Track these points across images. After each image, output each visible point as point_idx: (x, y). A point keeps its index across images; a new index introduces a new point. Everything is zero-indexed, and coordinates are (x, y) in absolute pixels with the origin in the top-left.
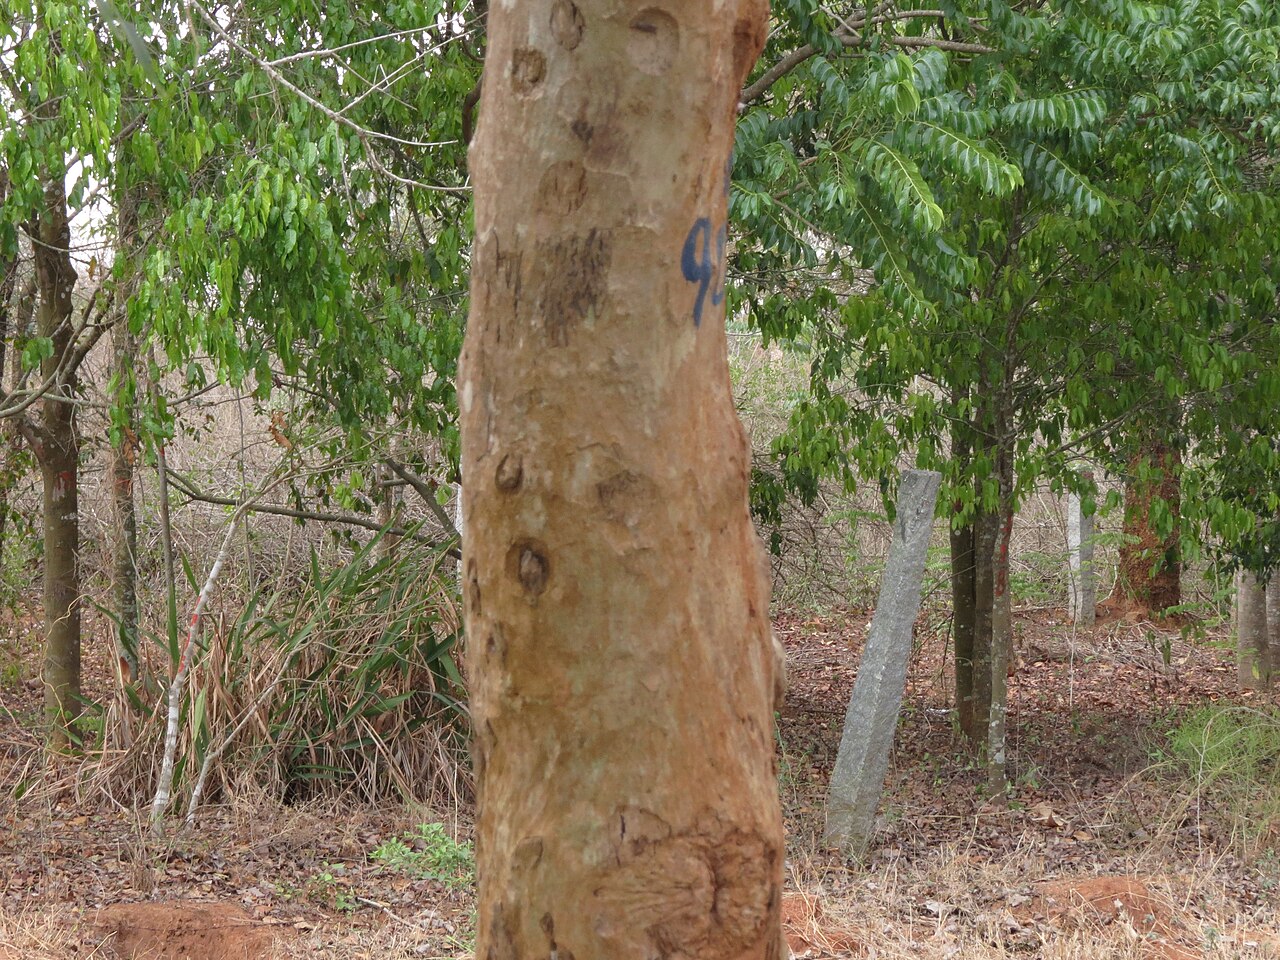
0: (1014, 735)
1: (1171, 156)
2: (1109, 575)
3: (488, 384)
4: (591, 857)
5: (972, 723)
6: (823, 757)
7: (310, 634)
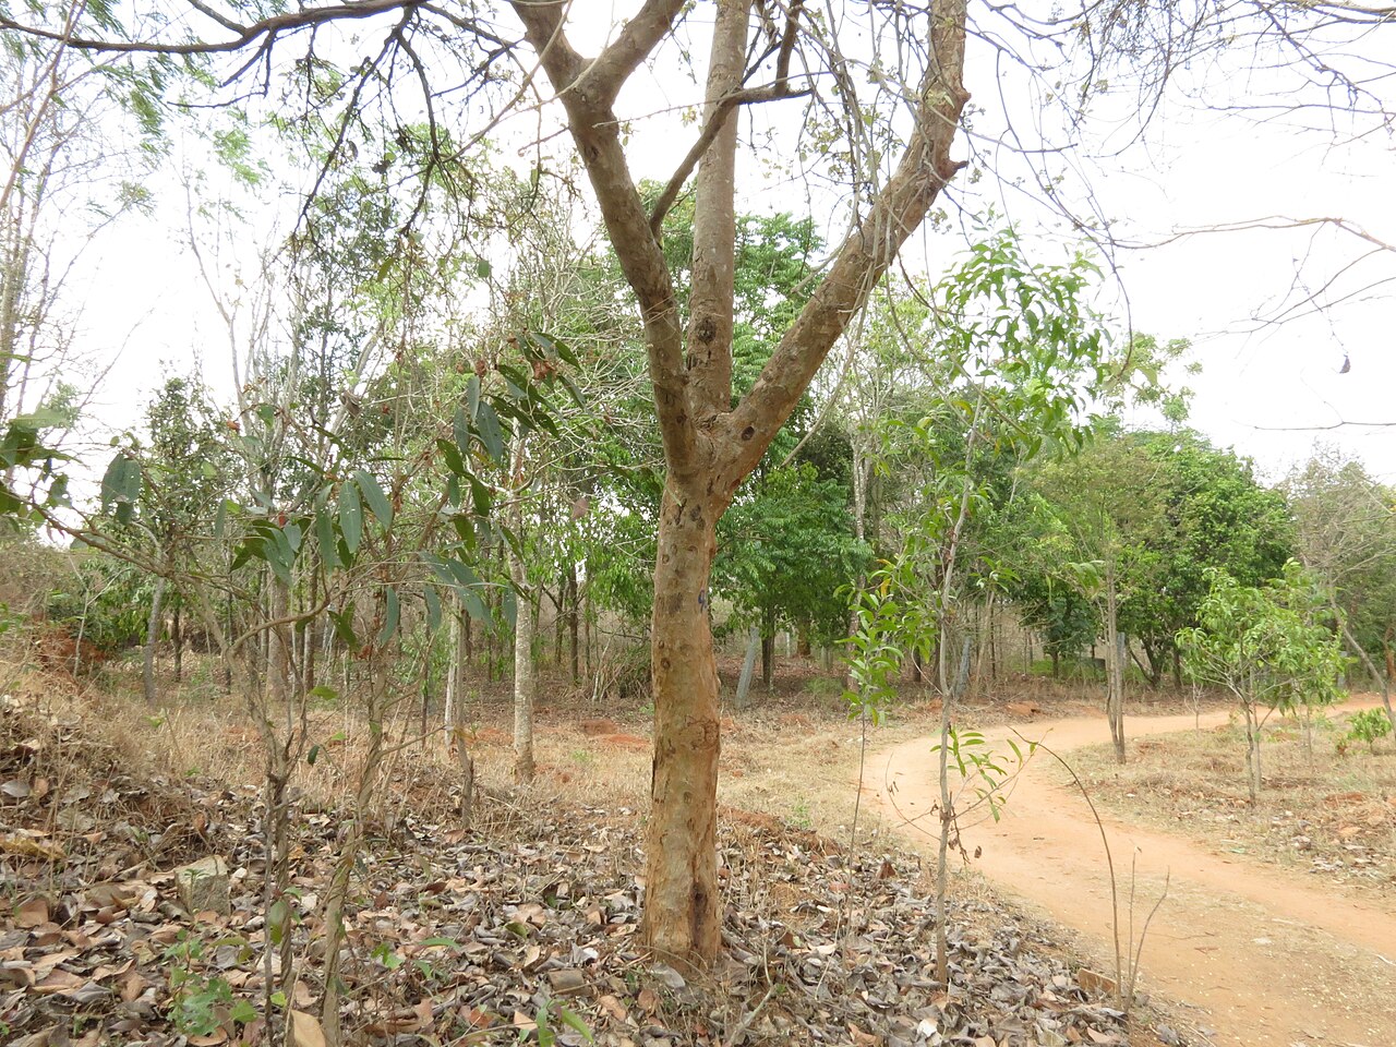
0: (775, 683)
1: (808, 562)
2: (795, 648)
3: (657, 625)
4: (679, 727)
5: (766, 680)
6: (735, 688)
7: (626, 663)
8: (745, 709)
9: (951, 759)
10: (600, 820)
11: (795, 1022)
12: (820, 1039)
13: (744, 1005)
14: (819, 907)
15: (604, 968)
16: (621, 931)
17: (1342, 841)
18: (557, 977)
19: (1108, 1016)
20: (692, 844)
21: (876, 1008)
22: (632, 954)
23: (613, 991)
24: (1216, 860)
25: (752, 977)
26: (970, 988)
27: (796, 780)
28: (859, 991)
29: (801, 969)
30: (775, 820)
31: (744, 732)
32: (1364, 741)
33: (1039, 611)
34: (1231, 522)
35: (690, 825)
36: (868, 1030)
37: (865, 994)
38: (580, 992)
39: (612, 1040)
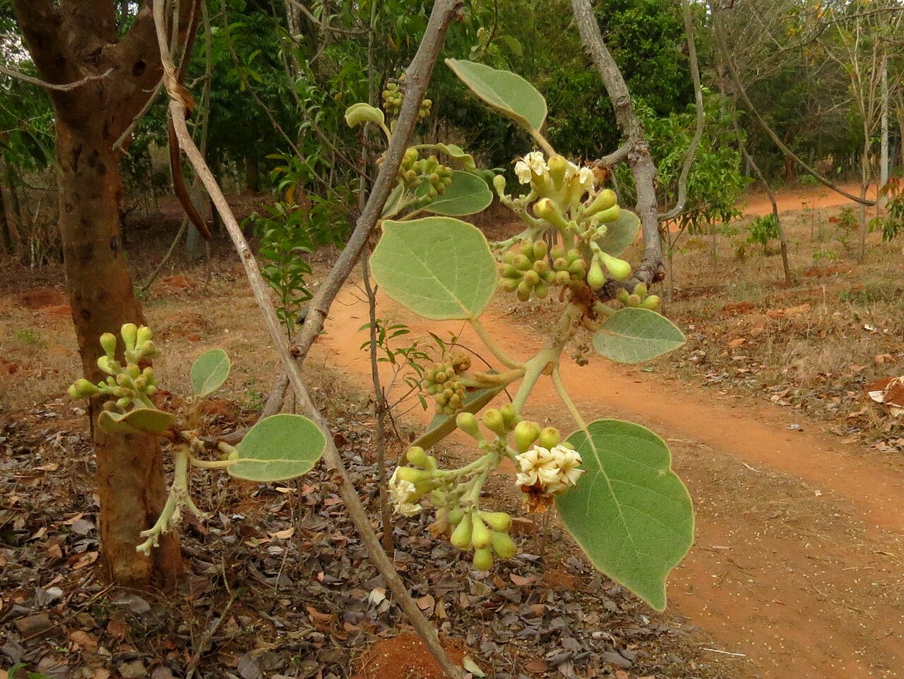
8: (197, 262)
9: (381, 353)
10: (53, 425)
11: (258, 617)
12: (282, 628)
13: (209, 613)
14: (278, 489)
15: (71, 605)
16: (83, 562)
17: (730, 353)
18: (23, 624)
19: (527, 561)
20: (140, 481)
21: (331, 586)
22: (96, 586)
23: (82, 626)
24: (629, 381)
25: (213, 587)
26: (414, 551)
27: (253, 340)
28: (316, 574)
29: (262, 563)
30: (231, 405)
31: (199, 288)
32: (760, 244)
33: (481, 137)
34: (656, 38)
35: (135, 463)
36: (324, 610)
37: (321, 576)
38: (49, 634)
39: (86, 672)
